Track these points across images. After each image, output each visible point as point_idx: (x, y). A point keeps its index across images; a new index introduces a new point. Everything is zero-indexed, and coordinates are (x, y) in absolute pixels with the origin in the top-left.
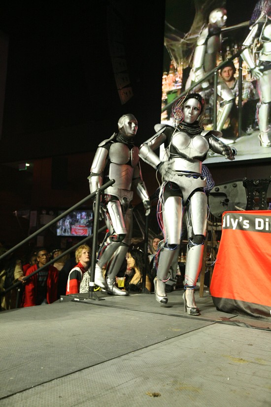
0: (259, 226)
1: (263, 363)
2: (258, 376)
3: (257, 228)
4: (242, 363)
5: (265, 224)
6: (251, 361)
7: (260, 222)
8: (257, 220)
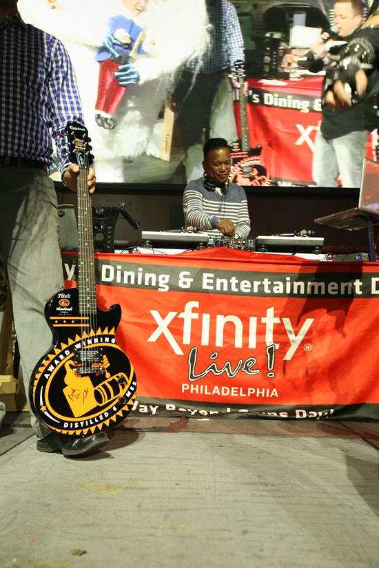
0: (108, 276)
1: (143, 486)
2: (146, 510)
3: (104, 279)
4: (113, 493)
5: (115, 273)
6: (125, 486)
7: (108, 271)
8: (104, 267)
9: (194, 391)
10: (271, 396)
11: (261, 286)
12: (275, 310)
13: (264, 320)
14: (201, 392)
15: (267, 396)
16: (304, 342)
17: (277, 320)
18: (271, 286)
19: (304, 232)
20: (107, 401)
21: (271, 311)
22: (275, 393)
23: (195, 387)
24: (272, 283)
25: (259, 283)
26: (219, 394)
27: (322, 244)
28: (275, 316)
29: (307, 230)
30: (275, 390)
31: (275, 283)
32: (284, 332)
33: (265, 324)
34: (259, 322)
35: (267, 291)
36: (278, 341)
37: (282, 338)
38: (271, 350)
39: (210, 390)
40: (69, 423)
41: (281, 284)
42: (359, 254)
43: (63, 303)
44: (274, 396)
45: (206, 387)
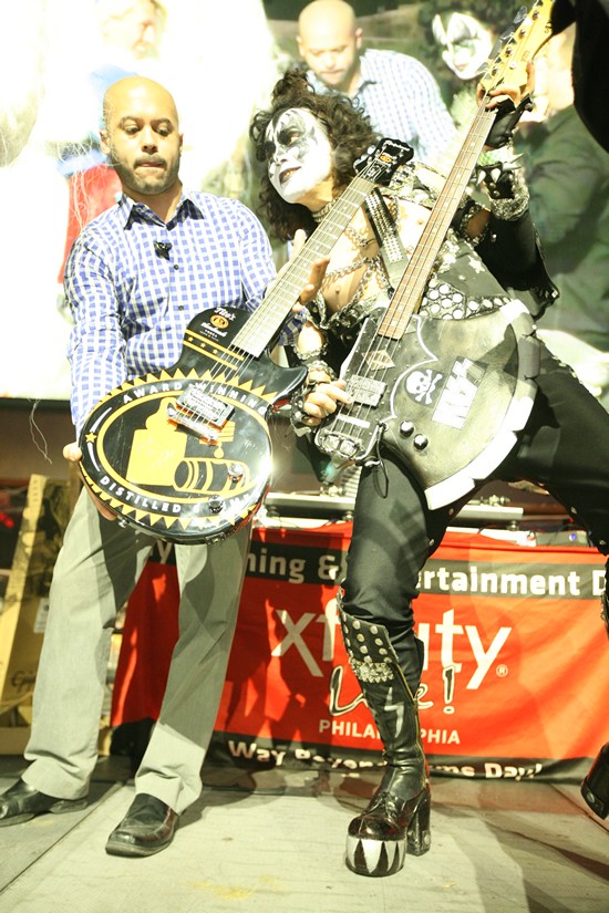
9: (338, 731)
10: (450, 742)
11: (435, 580)
12: (456, 613)
13: (439, 629)
14: (348, 733)
15: (444, 741)
16: (496, 663)
17: (459, 630)
18: (450, 580)
19: (494, 499)
20: (191, 490)
21: (449, 616)
22: (455, 737)
23: (338, 724)
24: (451, 575)
25: (432, 575)
26: (373, 736)
27: (520, 518)
28: (456, 622)
29: (499, 496)
30: (454, 733)
31: (455, 575)
32: (468, 648)
33: (441, 635)
34: (432, 630)
35: (444, 586)
36: (460, 659)
37: (465, 656)
38: (449, 673)
39: (361, 729)
40: (112, 480)
41: (463, 576)
42: (574, 532)
43: (217, 321)
44: (454, 743)
45: (355, 725)
